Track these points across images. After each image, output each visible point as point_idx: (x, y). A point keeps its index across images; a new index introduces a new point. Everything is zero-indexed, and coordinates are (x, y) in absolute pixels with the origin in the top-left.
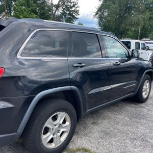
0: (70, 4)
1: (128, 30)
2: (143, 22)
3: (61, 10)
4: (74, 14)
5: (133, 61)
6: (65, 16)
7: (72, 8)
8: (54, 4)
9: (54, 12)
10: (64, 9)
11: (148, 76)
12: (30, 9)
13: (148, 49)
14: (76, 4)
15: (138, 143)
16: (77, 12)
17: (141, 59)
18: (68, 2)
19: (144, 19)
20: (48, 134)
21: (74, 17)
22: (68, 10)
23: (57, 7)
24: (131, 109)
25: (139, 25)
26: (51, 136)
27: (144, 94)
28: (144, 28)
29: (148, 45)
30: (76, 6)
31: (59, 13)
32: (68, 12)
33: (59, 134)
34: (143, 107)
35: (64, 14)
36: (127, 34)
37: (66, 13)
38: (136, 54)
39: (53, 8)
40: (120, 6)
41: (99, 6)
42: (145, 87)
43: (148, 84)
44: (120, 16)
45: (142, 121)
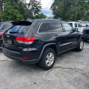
0: (36, 3)
1: (70, 16)
2: (77, 11)
3: (31, 7)
4: (39, 9)
5: (75, 33)
6: (34, 10)
7: (37, 5)
8: (27, 3)
9: (27, 8)
10: (33, 6)
11: (82, 39)
12: (14, 7)
13: (81, 26)
14: (40, 3)
15: (80, 64)
16: (40, 7)
17: (79, 32)
18: (35, 1)
19: (78, 10)
20: (47, 60)
21: (39, 10)
22: (35, 6)
23: (29, 5)
24: (76, 54)
25: (75, 13)
26: (48, 62)
27: (81, 47)
28: (78, 15)
29: (81, 24)
30: (40, 4)
31: (30, 8)
32: (35, 8)
33: (50, 61)
34: (81, 53)
35: (33, 9)
36: (69, 18)
37: (34, 8)
38: (76, 30)
39: (27, 5)
40: (65, 3)
41: (53, 3)
42: (81, 44)
43: (82, 43)
44: (65, 9)
45: (80, 57)
